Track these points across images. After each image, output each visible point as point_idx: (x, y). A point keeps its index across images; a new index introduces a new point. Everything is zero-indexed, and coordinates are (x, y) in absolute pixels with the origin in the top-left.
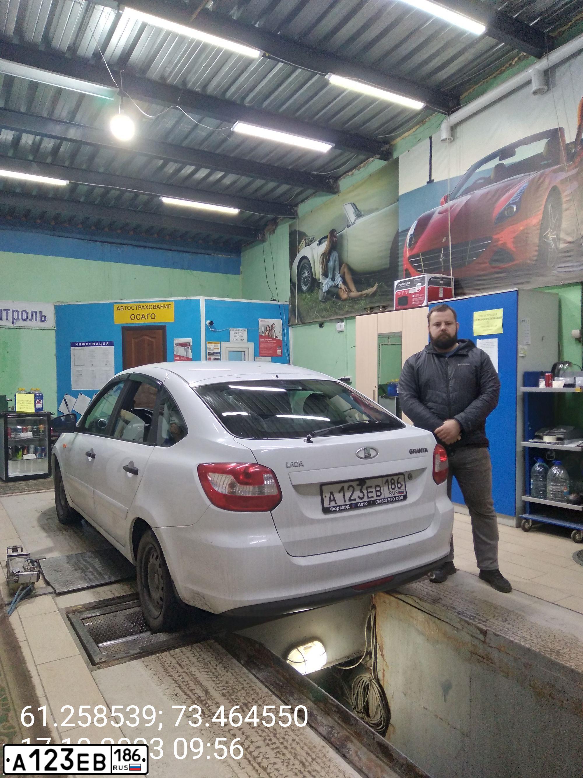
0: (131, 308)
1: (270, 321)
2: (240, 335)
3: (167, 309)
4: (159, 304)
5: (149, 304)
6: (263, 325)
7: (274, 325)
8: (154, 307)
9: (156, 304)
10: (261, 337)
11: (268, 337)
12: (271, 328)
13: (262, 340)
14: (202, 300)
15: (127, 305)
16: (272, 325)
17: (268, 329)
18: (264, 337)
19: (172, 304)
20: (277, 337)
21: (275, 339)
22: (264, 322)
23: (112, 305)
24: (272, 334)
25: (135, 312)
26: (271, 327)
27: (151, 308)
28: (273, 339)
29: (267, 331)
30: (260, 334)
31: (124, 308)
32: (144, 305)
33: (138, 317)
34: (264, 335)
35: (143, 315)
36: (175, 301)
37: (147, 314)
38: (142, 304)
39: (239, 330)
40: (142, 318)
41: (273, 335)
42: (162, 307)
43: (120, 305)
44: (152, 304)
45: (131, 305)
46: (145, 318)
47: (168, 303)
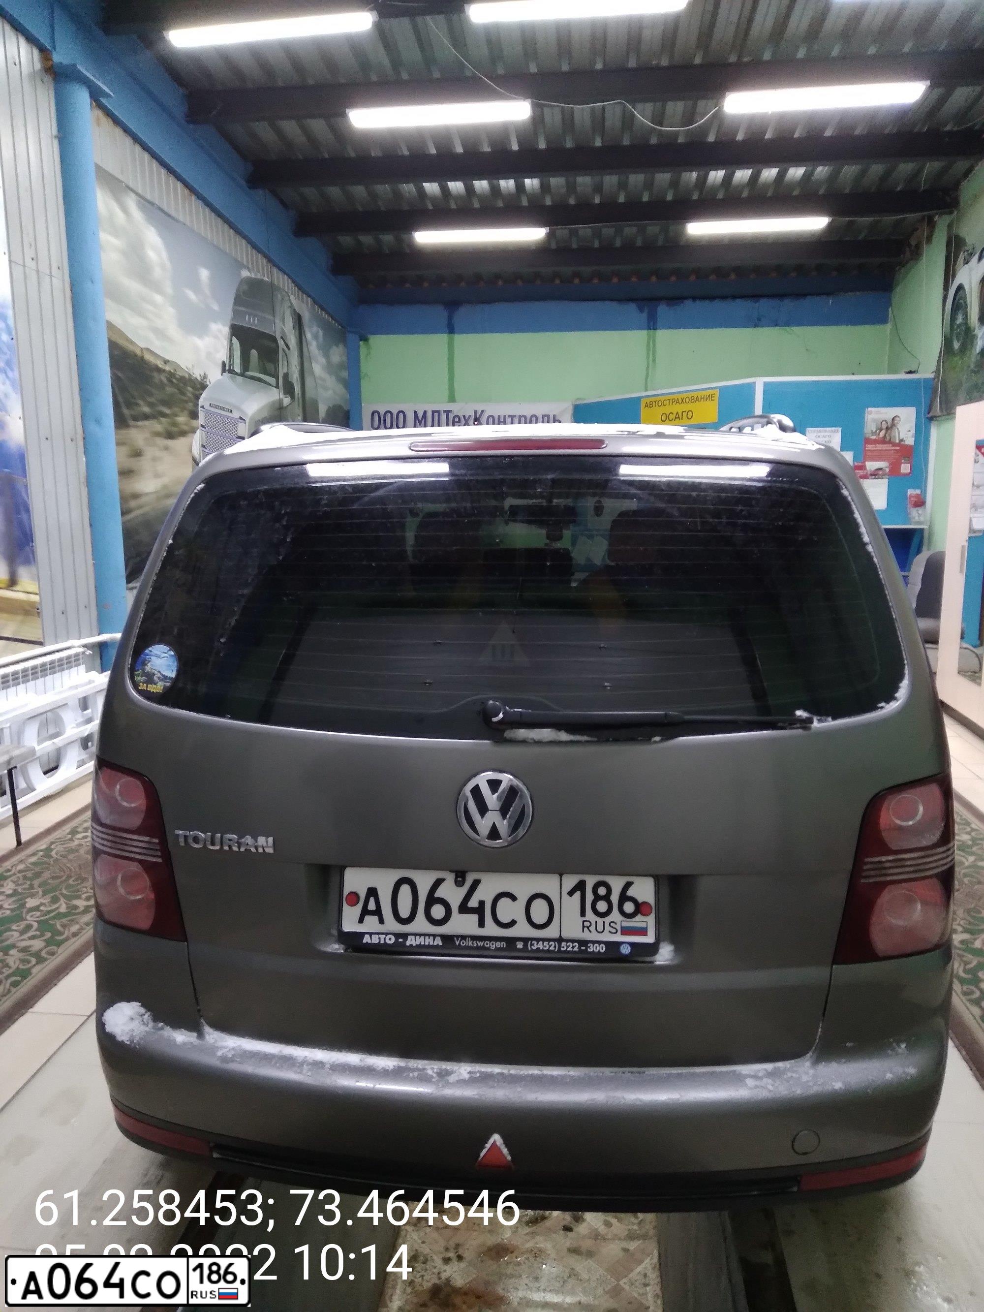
0: (663, 404)
1: (887, 413)
2: (827, 439)
3: (708, 403)
4: (699, 394)
5: (684, 395)
6: (874, 420)
7: (898, 419)
8: (693, 400)
9: (695, 394)
10: (868, 441)
11: (883, 441)
12: (891, 426)
13: (870, 447)
14: (760, 383)
15: (658, 398)
16: (893, 419)
17: (884, 426)
18: (875, 442)
19: (717, 392)
20: (902, 440)
21: (899, 445)
22: (875, 416)
23: (639, 399)
24: (893, 434)
25: (667, 409)
26: (890, 421)
27: (687, 401)
28: (894, 445)
29: (881, 430)
30: (867, 436)
31: (654, 406)
32: (680, 396)
33: (671, 417)
34: (874, 437)
35: (677, 413)
36: (722, 389)
37: (683, 412)
38: (676, 397)
39: (825, 431)
40: (676, 418)
41: (895, 437)
42: (702, 400)
43: (648, 400)
44: (690, 395)
45: (662, 398)
46: (679, 418)
47: (710, 392)
